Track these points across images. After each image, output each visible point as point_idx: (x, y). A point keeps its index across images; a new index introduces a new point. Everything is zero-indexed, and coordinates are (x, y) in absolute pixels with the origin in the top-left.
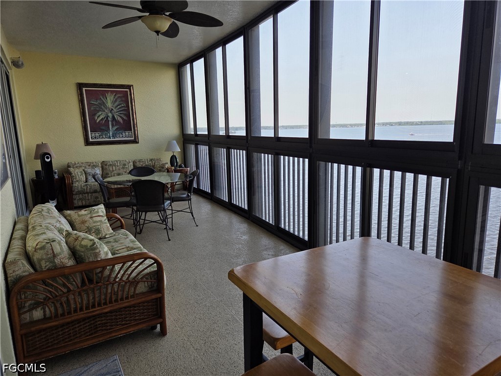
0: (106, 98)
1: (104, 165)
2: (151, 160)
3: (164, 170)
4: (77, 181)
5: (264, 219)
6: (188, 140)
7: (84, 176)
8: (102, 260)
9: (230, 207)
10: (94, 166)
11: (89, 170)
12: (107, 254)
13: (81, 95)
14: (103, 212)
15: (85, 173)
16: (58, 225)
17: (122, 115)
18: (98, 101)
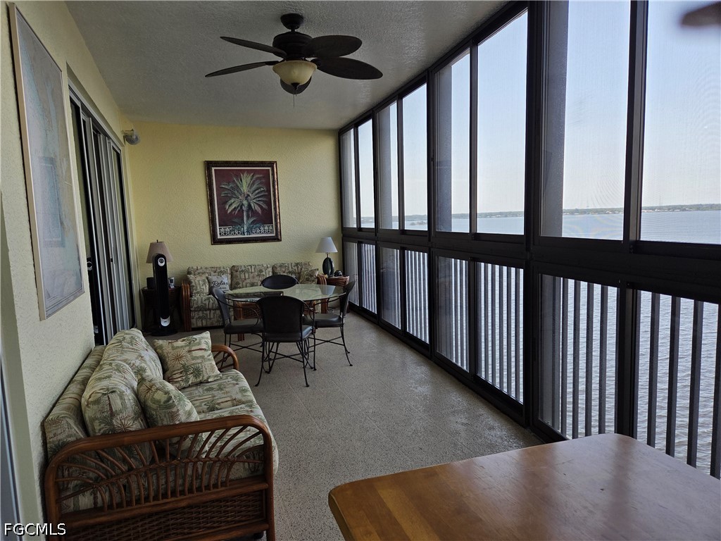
0: (241, 180)
1: (234, 271)
2: (297, 264)
3: (313, 279)
4: (198, 293)
5: (454, 361)
6: (349, 236)
7: (208, 286)
8: (181, 424)
9: (404, 338)
10: (221, 272)
11: (214, 278)
12: (189, 414)
13: (209, 176)
14: (207, 343)
15: (209, 282)
16: (138, 363)
17: (261, 203)
18: (231, 185)
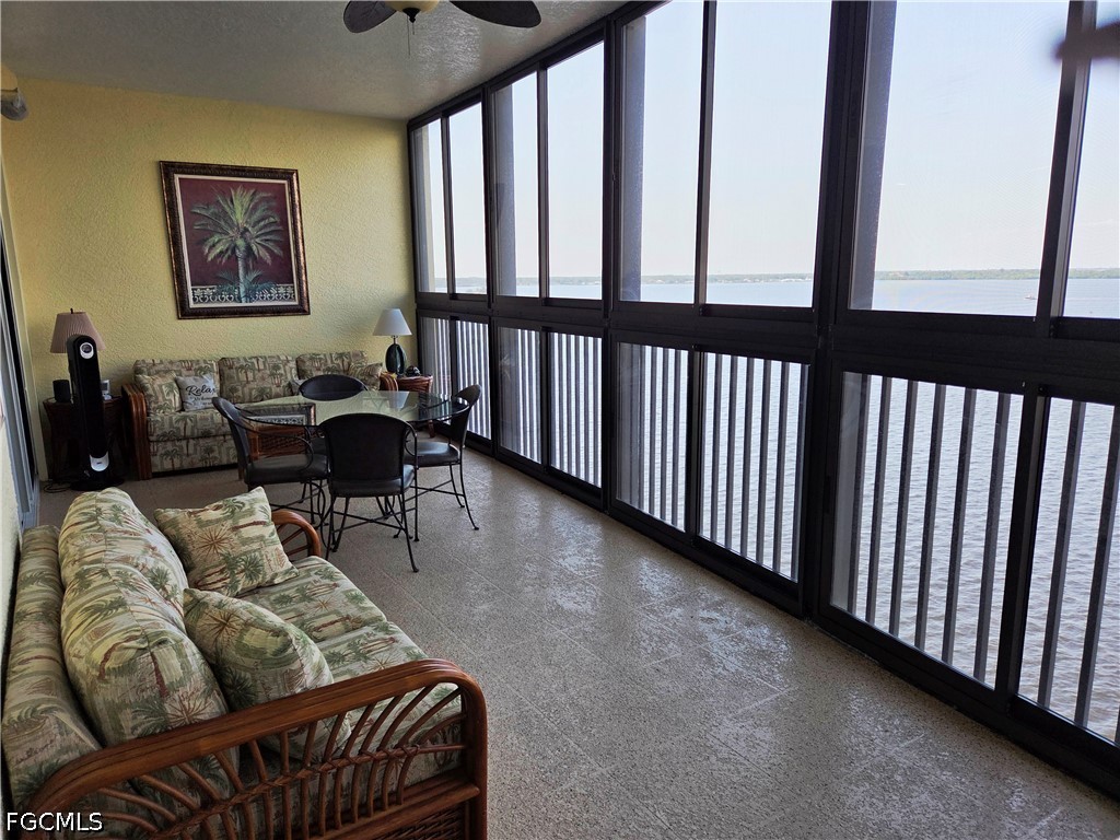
0: (232, 201)
1: (225, 368)
2: (341, 356)
3: (372, 380)
4: (160, 408)
6: (424, 306)
7: (177, 396)
9: (547, 477)
10: (201, 369)
11: (189, 381)
13: (169, 191)
14: (265, 511)
15: (180, 389)
16: (151, 563)
17: (270, 245)
18: (213, 209)
